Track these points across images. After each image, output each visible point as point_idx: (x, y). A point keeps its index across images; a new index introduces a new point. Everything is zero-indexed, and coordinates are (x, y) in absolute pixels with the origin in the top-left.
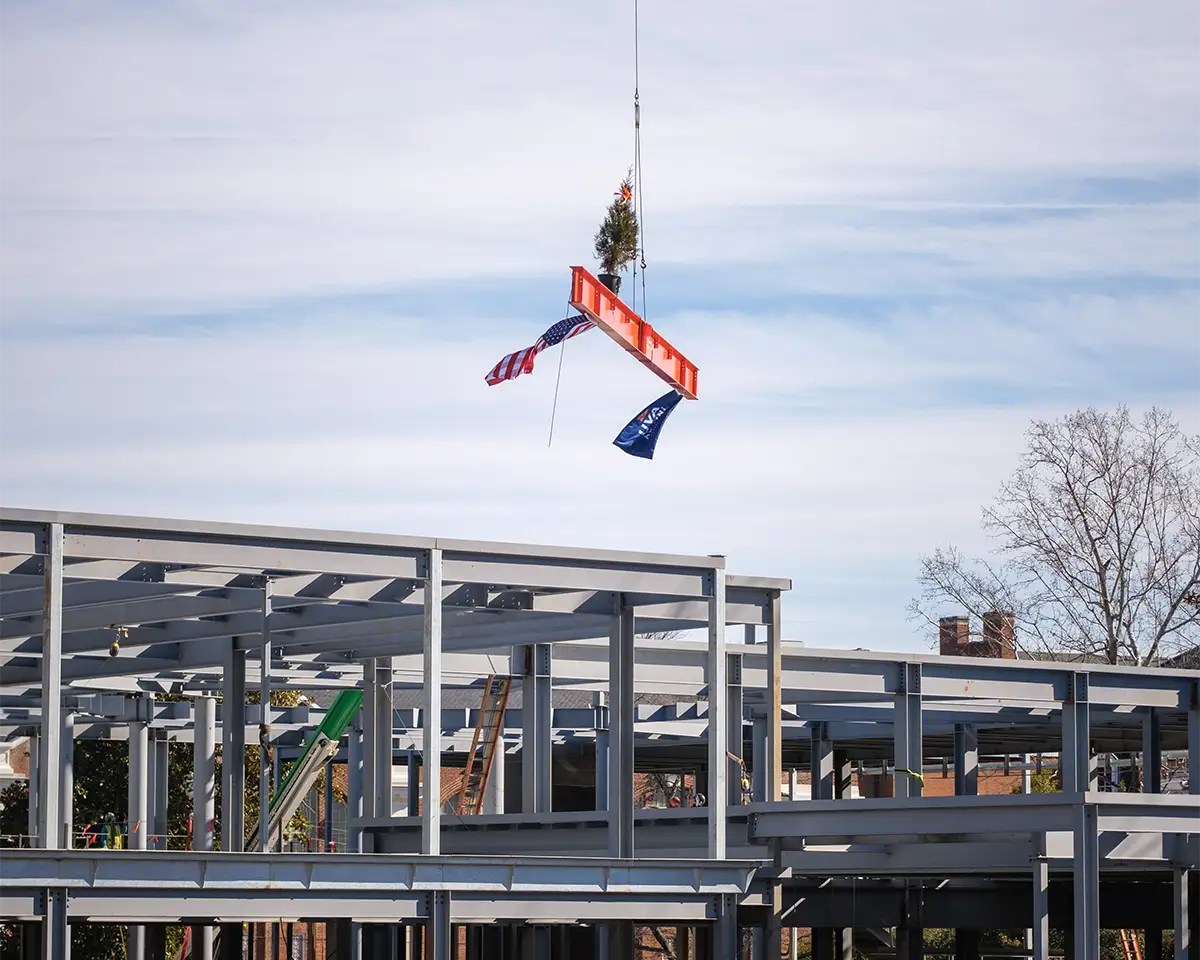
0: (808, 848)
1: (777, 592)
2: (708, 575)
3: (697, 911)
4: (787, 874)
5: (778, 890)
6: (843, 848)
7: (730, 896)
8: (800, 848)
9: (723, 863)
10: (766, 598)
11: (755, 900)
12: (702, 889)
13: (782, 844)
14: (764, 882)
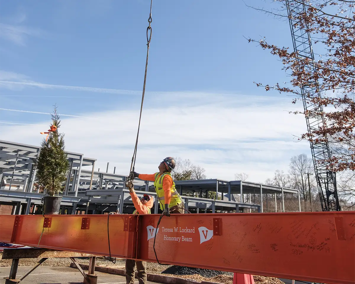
0: (94, 197)
1: (95, 161)
2: (81, 156)
3: (71, 204)
4: (90, 200)
5: (88, 203)
6: (99, 197)
7: (76, 202)
8: (93, 197)
9: (76, 198)
10: (93, 162)
11: (85, 204)
12: (72, 201)
13: (90, 196)
14: (87, 201)
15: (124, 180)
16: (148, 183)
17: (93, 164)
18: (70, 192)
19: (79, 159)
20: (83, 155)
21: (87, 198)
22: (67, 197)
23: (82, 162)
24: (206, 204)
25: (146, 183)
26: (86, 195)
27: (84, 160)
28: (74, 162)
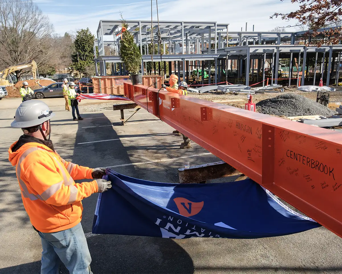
0: (231, 52)
1: (228, 25)
2: (215, 23)
3: (213, 59)
5: (227, 56)
6: (235, 52)
7: (216, 57)
9: (216, 54)
10: (226, 26)
11: (225, 57)
12: (213, 57)
13: (228, 52)
14: (226, 56)
15: (259, 35)
16: (280, 35)
17: (227, 28)
18: (218, 49)
19: (214, 26)
20: (216, 22)
21: (225, 53)
22: (211, 54)
23: (217, 28)
24: (325, 49)
25: (278, 36)
26: (225, 51)
27: (218, 25)
28: (211, 28)
